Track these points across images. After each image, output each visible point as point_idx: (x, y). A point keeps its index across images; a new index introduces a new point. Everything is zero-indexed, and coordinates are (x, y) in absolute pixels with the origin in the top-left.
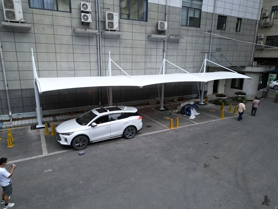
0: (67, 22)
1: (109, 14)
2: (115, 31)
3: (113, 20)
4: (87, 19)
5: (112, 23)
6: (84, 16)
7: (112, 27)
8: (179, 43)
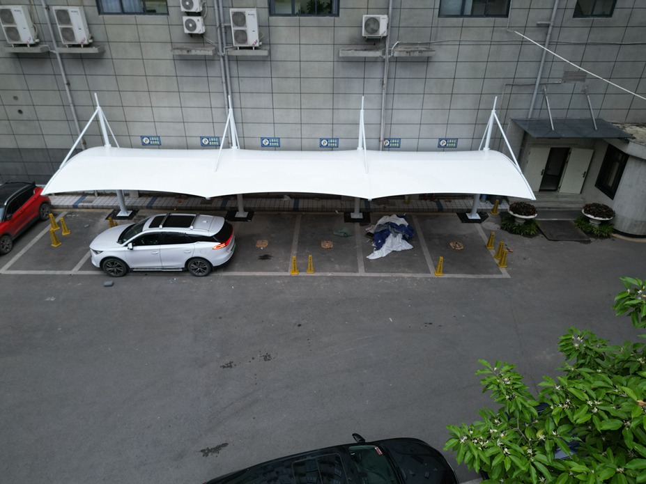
0: (163, 34)
1: (235, 14)
2: (250, 48)
3: (246, 27)
4: (195, 27)
5: (244, 32)
6: (189, 21)
7: (245, 40)
8: (430, 64)
